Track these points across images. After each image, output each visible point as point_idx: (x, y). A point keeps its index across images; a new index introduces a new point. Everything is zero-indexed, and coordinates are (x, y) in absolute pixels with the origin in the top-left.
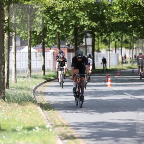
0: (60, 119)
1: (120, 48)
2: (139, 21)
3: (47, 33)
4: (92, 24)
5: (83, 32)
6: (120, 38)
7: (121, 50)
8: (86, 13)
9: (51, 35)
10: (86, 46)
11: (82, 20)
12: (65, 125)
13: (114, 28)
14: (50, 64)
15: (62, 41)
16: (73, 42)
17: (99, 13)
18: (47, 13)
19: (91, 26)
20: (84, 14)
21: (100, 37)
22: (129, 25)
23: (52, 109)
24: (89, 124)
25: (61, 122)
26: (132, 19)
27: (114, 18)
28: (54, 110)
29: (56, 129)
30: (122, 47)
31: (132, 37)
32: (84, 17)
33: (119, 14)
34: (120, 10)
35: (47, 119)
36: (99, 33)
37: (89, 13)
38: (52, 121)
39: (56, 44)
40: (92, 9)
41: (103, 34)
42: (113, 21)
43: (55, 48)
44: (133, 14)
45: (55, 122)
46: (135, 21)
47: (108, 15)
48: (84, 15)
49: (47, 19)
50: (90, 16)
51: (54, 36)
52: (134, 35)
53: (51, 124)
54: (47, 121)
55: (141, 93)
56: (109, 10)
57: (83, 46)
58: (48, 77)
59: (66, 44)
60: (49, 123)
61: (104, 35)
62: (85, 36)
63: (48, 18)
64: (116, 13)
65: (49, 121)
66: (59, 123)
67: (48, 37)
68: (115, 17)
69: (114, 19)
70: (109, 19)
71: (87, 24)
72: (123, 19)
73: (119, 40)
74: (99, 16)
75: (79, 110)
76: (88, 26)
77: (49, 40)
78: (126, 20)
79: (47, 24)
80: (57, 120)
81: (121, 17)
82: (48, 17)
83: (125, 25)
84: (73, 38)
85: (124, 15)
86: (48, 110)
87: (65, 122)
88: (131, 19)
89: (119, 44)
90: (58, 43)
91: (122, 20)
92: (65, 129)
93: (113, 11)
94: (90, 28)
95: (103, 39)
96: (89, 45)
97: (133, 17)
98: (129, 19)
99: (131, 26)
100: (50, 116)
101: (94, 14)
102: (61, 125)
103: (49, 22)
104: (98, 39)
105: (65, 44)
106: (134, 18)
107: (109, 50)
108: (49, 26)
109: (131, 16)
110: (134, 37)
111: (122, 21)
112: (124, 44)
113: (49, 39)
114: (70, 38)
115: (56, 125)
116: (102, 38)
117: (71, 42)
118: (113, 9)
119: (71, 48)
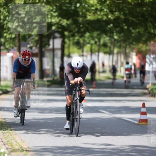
0: (18, 142)
1: (97, 53)
2: (122, 19)
3: (5, 31)
4: (61, 22)
5: (50, 32)
6: (96, 40)
7: (98, 55)
8: (55, 7)
9: (9, 34)
10: (53, 50)
11: (49, 16)
12: (25, 149)
13: (90, 28)
14: (7, 72)
15: (23, 43)
16: (37, 44)
17: (70, 7)
18: (5, 7)
19: (61, 25)
20: (51, 8)
21: (71, 38)
22: (109, 24)
23: (9, 129)
24: (55, 149)
25: (19, 145)
26: (114, 16)
27: (90, 14)
28: (11, 130)
29: (13, 154)
30: (99, 52)
31: (113, 40)
32: (52, 12)
33: (97, 9)
34: (98, 5)
35: (2, 141)
36: (70, 34)
37: (58, 7)
38: (9, 144)
39: (15, 46)
40: (62, 3)
41: (76, 34)
42: (89, 18)
43: (14, 51)
44: (114, 10)
45: (11, 146)
46: (117, 19)
47: (82, 11)
48: (52, 10)
49: (4, 14)
50: (59, 12)
51: (13, 36)
52: (116, 37)
53: (7, 148)
54: (3, 144)
55: (122, 111)
56: (83, 4)
57: (50, 50)
58: (4, 88)
59: (29, 46)
60: (4, 147)
61: (76, 36)
62: (52, 37)
63: (7, 13)
64: (93, 8)
65: (4, 144)
66: (17, 147)
67: (6, 36)
68: (92, 13)
69: (90, 16)
70: (83, 15)
71: (56, 21)
72: (101, 15)
73: (96, 43)
74: (71, 12)
75: (42, 131)
76: (57, 24)
77: (7, 41)
78: (105, 18)
79: (4, 20)
80: (15, 143)
81: (99, 13)
82: (5, 11)
83: (104, 24)
84: (37, 38)
85: (103, 11)
86: (3, 130)
87: (25, 146)
88: (112, 16)
89: (95, 48)
90: (17, 44)
91: (100, 17)
92: (25, 155)
93: (89, 6)
94: (59, 26)
95: (75, 41)
96: (57, 49)
97: (114, 13)
98: (110, 16)
99: (111, 25)
100: (5, 138)
101: (64, 8)
102: (19, 150)
103: (7, 18)
104: (70, 40)
105: (27, 46)
106: (116, 15)
107: (83, 56)
108: (7, 24)
109: (112, 12)
110: (115, 40)
111: (101, 19)
112: (102, 48)
113: (7, 39)
114: (33, 39)
115: (13, 149)
116: (74, 39)
117: (34, 44)
118: (89, 3)
119: (34, 52)
